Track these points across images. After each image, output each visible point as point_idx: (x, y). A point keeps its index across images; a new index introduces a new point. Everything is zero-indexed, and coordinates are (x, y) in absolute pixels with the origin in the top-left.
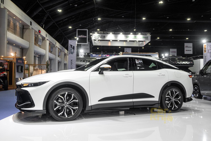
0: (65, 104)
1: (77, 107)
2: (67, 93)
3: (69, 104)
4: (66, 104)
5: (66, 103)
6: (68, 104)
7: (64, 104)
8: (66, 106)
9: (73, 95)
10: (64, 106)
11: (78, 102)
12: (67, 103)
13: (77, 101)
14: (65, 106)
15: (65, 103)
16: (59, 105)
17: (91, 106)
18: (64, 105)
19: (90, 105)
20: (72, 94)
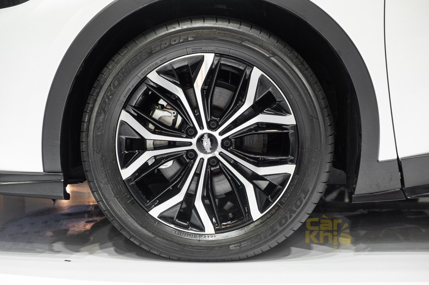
0: (200, 141)
1: (289, 169)
2: (209, 59)
3: (226, 144)
4: (207, 143)
5: (206, 130)
6: (219, 139)
7: (194, 141)
8: (206, 157)
9: (256, 74)
10: (192, 155)
11: (295, 127)
12: (216, 134)
13: (289, 120)
14: (201, 155)
15: (200, 132)
16: (156, 147)
17: (399, 163)
18: (194, 147)
19: (386, 153)
20: (251, 66)
